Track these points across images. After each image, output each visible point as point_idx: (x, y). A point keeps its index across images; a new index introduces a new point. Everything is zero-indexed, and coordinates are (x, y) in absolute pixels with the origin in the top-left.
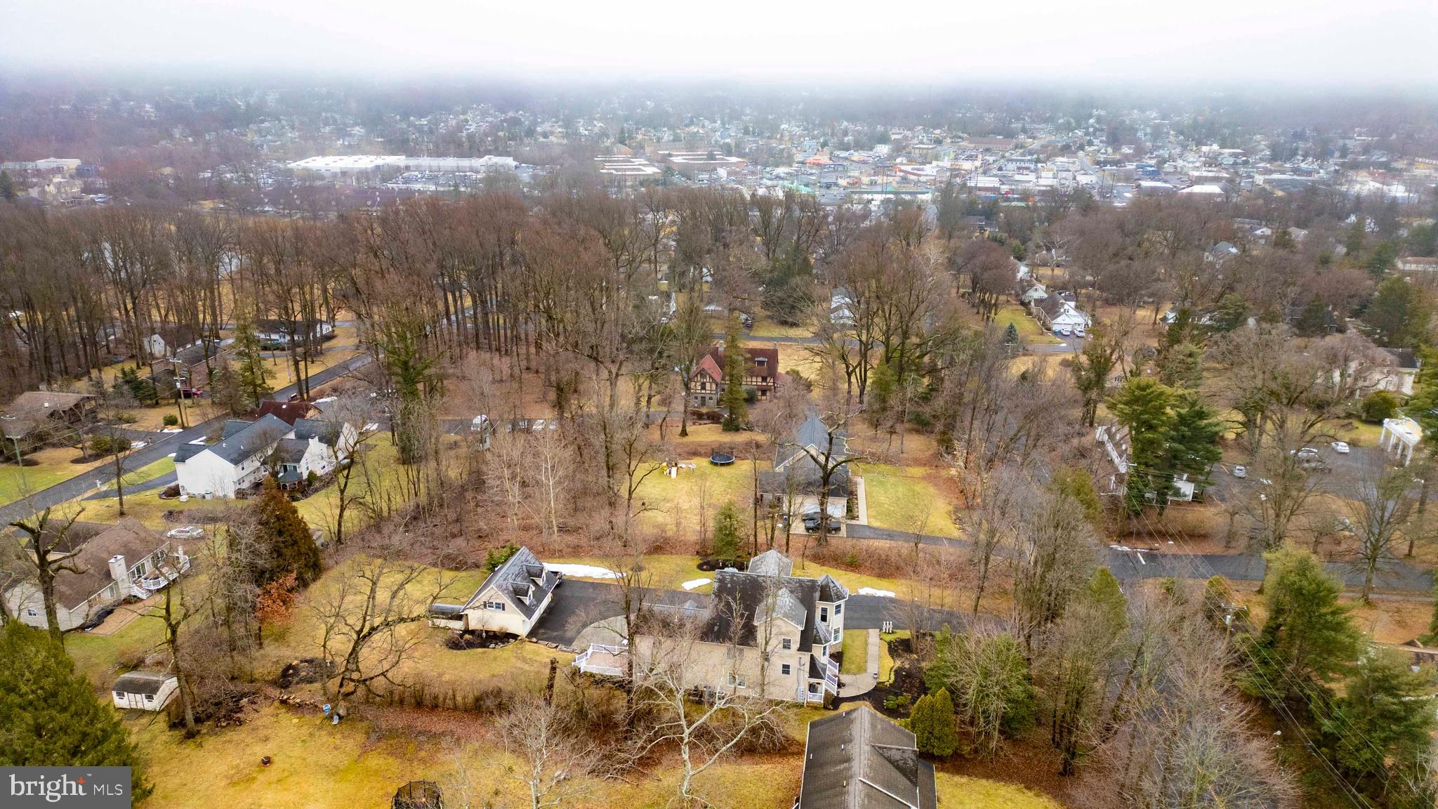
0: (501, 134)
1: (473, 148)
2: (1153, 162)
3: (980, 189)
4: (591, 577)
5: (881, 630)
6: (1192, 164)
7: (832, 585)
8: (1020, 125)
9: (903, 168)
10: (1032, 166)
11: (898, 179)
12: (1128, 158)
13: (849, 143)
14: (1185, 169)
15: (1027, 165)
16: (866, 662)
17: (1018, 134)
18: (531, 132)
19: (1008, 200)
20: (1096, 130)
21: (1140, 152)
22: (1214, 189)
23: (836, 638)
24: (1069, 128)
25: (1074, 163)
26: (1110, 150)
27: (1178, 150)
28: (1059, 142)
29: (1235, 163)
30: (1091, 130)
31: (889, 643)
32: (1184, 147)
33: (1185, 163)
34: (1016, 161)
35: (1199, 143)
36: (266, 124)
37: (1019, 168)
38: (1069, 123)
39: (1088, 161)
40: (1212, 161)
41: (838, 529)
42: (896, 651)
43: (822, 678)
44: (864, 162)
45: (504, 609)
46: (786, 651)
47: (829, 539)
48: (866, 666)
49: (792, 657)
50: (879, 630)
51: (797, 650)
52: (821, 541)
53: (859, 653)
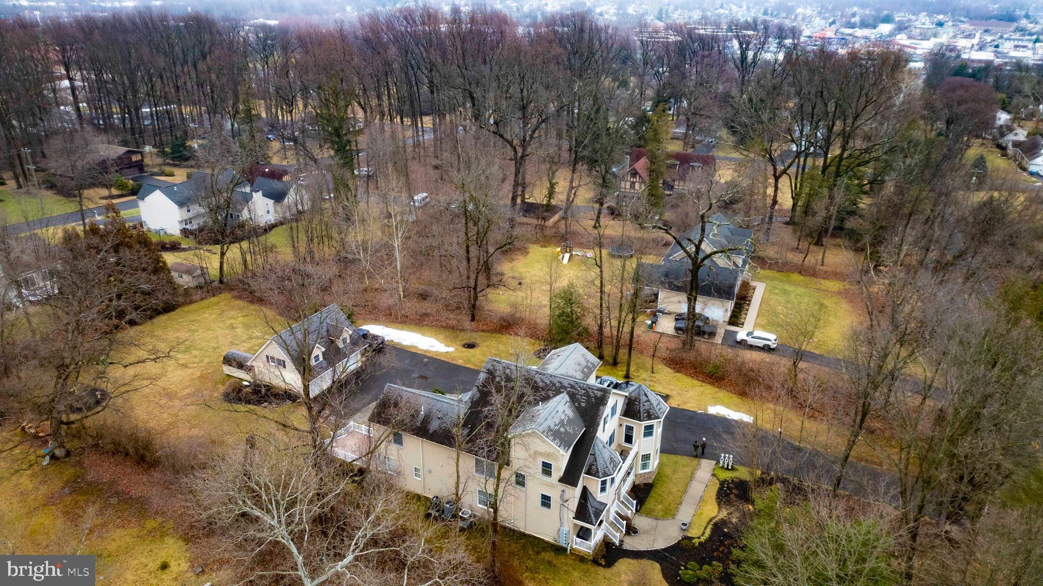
4: (416, 347)
5: (718, 462)
7: (644, 399)
10: (1028, 45)
16: (681, 503)
17: (1019, 19)
19: (1001, 69)
23: (644, 466)
31: (722, 483)
34: (1014, 40)
41: (712, 334)
42: (727, 495)
43: (591, 523)
45: (284, 367)
46: (546, 479)
47: (697, 344)
48: (677, 510)
49: (553, 487)
50: (714, 462)
51: (561, 480)
52: (688, 345)
53: (674, 489)
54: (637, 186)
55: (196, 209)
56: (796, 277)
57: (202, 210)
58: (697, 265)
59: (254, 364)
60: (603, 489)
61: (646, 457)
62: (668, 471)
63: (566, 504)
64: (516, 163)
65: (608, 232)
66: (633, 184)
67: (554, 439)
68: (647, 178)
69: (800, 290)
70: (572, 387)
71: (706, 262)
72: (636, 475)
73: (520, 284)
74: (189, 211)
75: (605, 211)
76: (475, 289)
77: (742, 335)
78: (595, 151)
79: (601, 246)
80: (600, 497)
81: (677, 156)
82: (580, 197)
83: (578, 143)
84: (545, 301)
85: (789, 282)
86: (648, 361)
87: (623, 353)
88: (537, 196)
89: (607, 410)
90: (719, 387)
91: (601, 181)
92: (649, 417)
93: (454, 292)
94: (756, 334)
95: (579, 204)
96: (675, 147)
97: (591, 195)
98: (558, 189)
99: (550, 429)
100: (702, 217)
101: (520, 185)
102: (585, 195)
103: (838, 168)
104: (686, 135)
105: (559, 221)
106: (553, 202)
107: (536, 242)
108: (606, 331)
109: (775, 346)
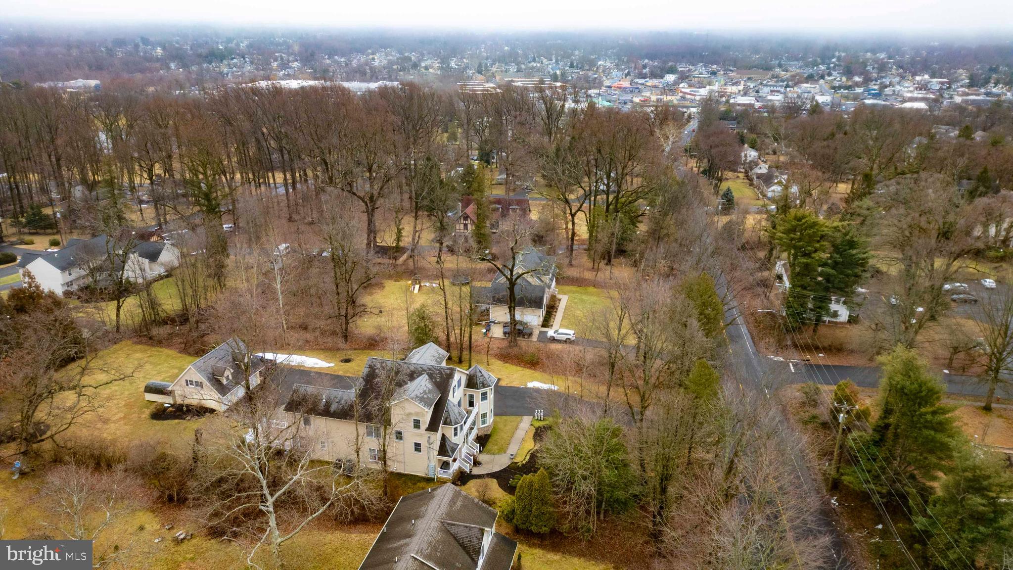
0: (395, 67)
1: (374, 77)
2: (876, 87)
3: (739, 105)
5: (534, 417)
6: (907, 89)
8: (777, 62)
9: (683, 90)
10: (782, 90)
11: (678, 98)
12: (857, 85)
13: (646, 74)
14: (901, 92)
15: (778, 89)
16: (509, 444)
17: (774, 67)
18: (415, 66)
19: (759, 112)
20: (836, 65)
21: (867, 80)
22: (922, 105)
24: (815, 64)
25: (815, 88)
26: (844, 79)
27: (897, 79)
28: (805, 73)
29: (941, 89)
30: (832, 65)
31: (537, 429)
32: (903, 78)
33: (902, 88)
34: (770, 86)
35: (914, 74)
36: (235, 61)
37: (772, 91)
38: (815, 61)
39: (827, 87)
40: (923, 87)
41: (530, 334)
42: (540, 435)
44: (655, 87)
45: (202, 387)
46: (417, 431)
47: (519, 342)
48: (507, 448)
49: (422, 436)
50: (532, 417)
51: (427, 430)
52: (513, 343)
53: (505, 436)
54: (469, 226)
55: (77, 272)
56: (591, 289)
57: (83, 273)
58: (512, 284)
59: (175, 388)
60: (456, 434)
61: (484, 416)
62: (501, 426)
63: (431, 446)
64: (368, 214)
65: (447, 265)
66: (466, 225)
67: (420, 402)
68: (476, 221)
69: (594, 299)
70: (430, 369)
71: (518, 281)
72: (478, 429)
73: (381, 312)
74: (70, 274)
75: (445, 249)
76: (346, 316)
77: (551, 333)
78: (432, 201)
79: (442, 276)
80: (454, 440)
81: (498, 202)
82: (424, 239)
83: (417, 196)
84: (405, 321)
85: (587, 293)
86: (485, 358)
87: (465, 354)
88: (387, 239)
89: (454, 382)
90: (535, 370)
91: (439, 224)
92: (484, 386)
93: (329, 321)
94: (561, 331)
95: (423, 245)
96: (499, 192)
97: (433, 236)
98: (404, 233)
99: (417, 397)
100: (512, 249)
101: (372, 231)
102: (427, 236)
103: (616, 206)
104: (507, 182)
105: (407, 259)
106: (401, 244)
107: (390, 277)
108: (452, 339)
109: (574, 338)
